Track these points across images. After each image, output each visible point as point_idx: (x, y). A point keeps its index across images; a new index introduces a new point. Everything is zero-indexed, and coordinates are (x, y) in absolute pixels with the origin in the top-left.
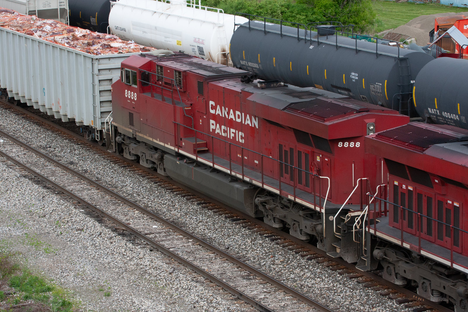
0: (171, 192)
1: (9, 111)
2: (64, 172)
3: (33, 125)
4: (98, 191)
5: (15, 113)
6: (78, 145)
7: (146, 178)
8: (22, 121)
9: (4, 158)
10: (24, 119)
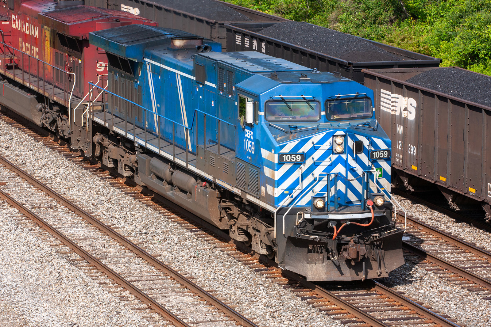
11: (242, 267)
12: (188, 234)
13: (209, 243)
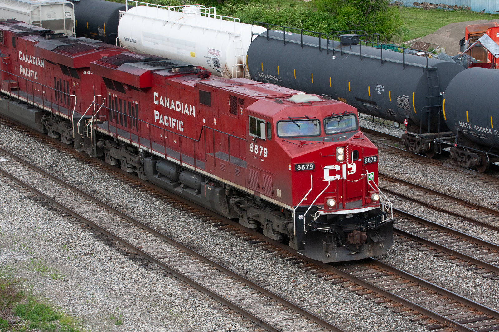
0: (186, 213)
1: (12, 128)
2: (72, 193)
3: (38, 143)
4: (108, 213)
5: (18, 131)
6: (86, 164)
8: (26, 139)
9: (8, 178)
10: (29, 137)
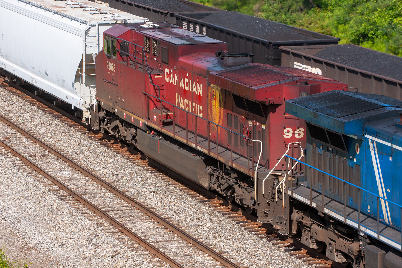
7: (227, 216)
11: (190, 199)
12: (149, 175)
13: (165, 181)
